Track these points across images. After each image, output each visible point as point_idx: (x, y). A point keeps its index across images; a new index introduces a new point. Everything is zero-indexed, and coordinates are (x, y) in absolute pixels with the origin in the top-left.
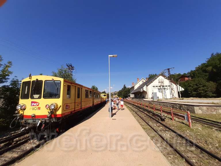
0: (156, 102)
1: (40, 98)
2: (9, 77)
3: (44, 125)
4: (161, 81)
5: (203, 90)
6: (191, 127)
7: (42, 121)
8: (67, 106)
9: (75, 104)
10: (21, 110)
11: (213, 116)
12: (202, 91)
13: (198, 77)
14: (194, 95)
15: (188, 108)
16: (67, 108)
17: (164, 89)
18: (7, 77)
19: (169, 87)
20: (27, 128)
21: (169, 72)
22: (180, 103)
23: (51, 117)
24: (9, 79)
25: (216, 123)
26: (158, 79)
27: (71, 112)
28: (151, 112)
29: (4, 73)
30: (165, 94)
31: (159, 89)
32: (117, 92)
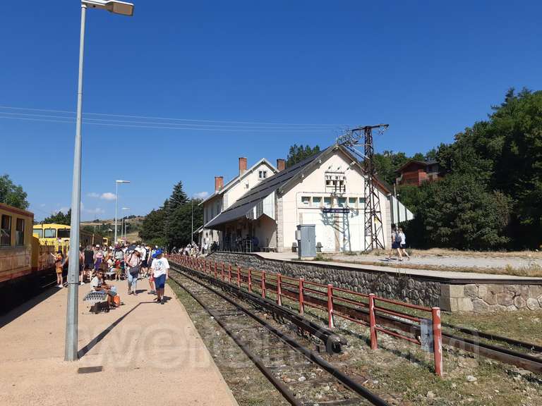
0: (310, 267)
4: (334, 178)
5: (473, 220)
6: (442, 373)
11: (510, 322)
12: (470, 226)
13: (462, 172)
14: (443, 240)
15: (427, 291)
17: (346, 211)
19: (362, 205)
21: (368, 140)
22: (402, 271)
25: (520, 350)
26: (324, 167)
28: (289, 315)
30: (346, 232)
31: (325, 211)
32: (140, 220)
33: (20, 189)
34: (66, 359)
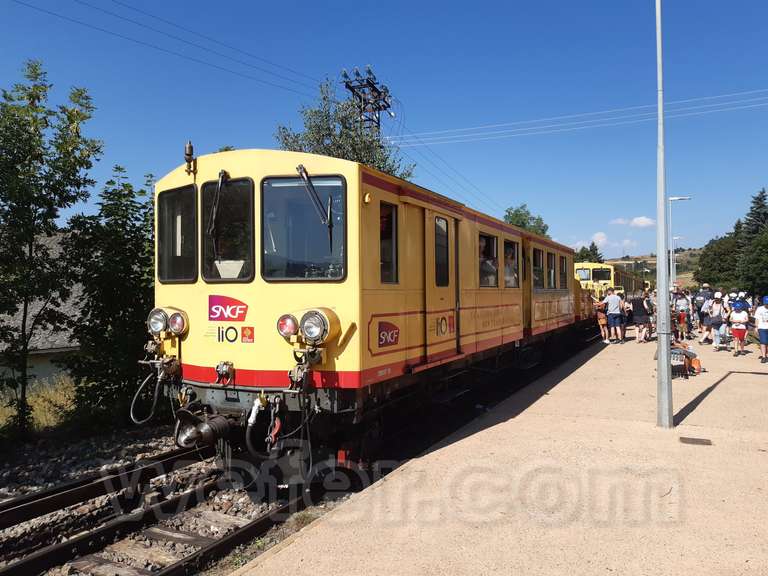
1: (246, 276)
2: (91, 174)
3: (278, 423)
7: (269, 403)
8: (383, 327)
9: (425, 317)
10: (169, 336)
16: (387, 344)
18: (82, 172)
20: (205, 428)
23: (307, 386)
24: (92, 182)
27: (408, 367)
29: (68, 154)
32: (692, 255)
33: (540, 220)
34: (660, 424)
